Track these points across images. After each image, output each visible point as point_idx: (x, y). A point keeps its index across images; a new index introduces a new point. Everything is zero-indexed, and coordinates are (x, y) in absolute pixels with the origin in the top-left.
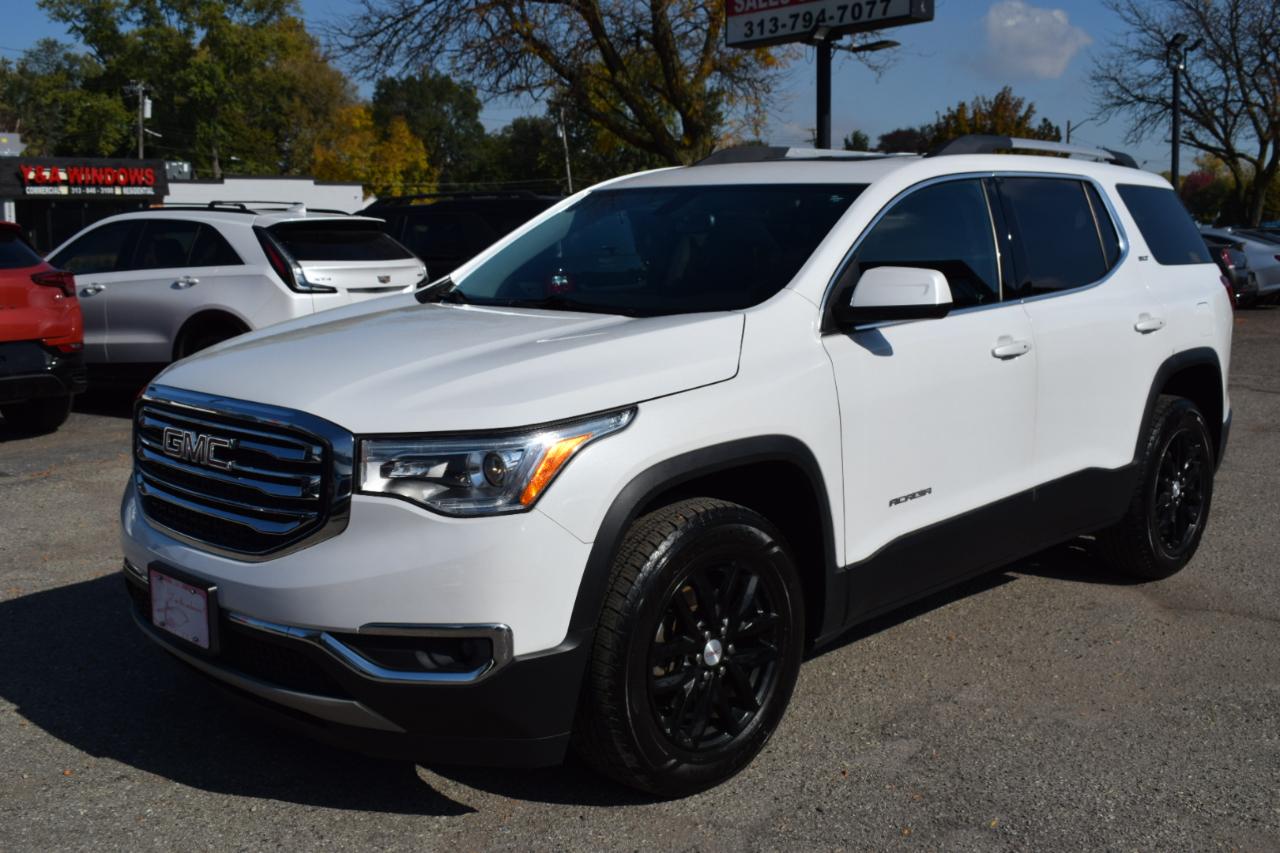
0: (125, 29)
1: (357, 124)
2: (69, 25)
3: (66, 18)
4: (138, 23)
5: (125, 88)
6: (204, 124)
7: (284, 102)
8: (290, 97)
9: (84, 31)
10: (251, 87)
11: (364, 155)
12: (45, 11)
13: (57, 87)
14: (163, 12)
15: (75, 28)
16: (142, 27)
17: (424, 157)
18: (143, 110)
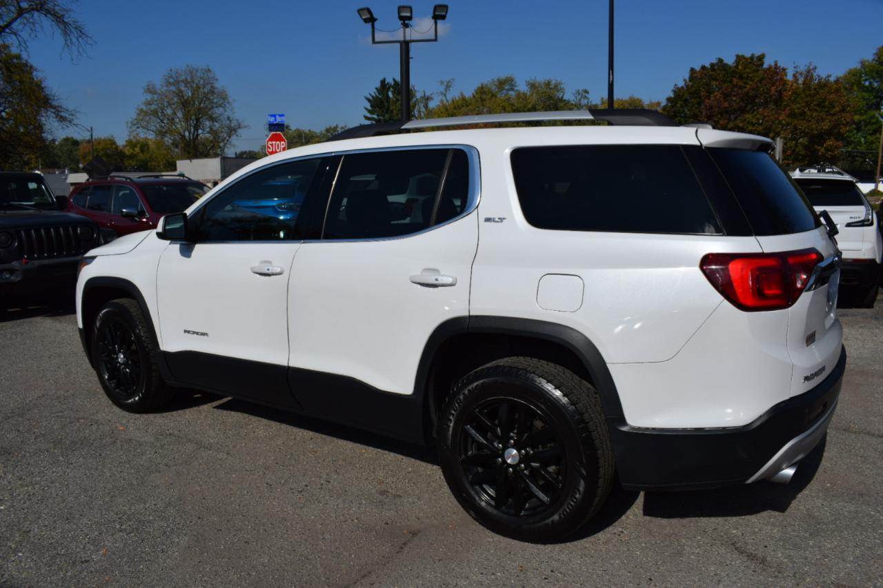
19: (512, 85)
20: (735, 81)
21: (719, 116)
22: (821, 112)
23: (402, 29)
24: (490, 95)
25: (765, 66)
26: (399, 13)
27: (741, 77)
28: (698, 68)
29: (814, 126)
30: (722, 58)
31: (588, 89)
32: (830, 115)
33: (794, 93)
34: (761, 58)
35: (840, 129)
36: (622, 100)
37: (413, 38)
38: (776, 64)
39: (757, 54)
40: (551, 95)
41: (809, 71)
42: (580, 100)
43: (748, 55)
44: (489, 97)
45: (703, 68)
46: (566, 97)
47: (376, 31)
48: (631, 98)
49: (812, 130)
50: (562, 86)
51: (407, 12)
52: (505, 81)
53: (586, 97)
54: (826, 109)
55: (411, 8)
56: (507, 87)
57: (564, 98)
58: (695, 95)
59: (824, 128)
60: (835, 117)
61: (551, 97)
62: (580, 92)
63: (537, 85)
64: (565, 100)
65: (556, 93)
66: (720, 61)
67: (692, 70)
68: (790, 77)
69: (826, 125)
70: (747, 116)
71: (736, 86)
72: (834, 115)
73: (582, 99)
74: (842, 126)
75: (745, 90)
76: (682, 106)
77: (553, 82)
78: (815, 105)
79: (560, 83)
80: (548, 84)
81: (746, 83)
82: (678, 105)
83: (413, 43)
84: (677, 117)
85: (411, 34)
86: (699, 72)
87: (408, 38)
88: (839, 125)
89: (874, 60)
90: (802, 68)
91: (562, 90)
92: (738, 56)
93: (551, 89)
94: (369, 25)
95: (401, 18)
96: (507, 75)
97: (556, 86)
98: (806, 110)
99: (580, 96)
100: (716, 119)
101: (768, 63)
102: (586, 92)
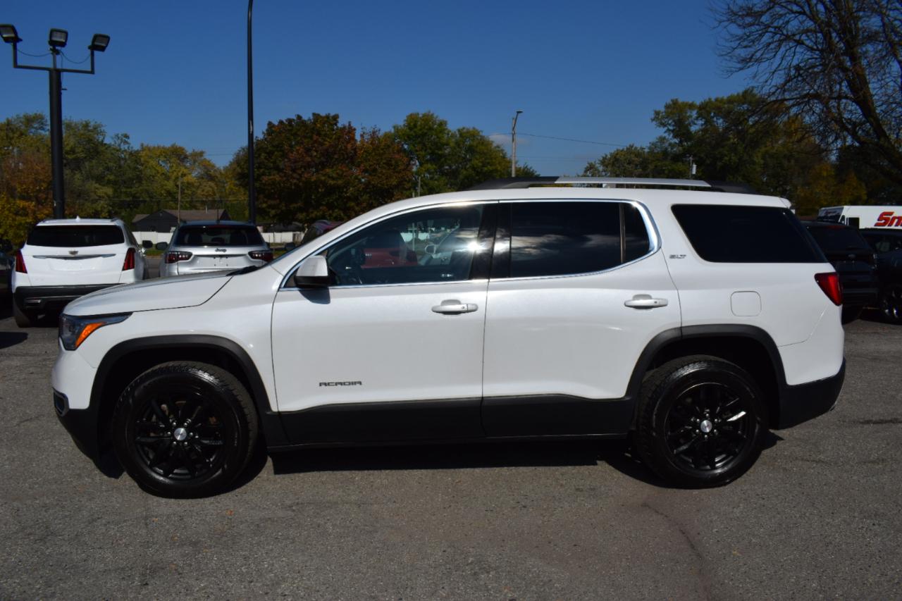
0: (693, 129)
1: (825, 174)
2: (666, 128)
3: (664, 125)
4: (702, 125)
5: (684, 159)
6: (731, 177)
7: (786, 163)
8: (789, 161)
9: (673, 131)
10: (767, 156)
11: (827, 192)
12: (654, 122)
13: (657, 160)
14: (715, 119)
15: (669, 130)
16: (704, 127)
17: (865, 192)
18: (692, 170)
19: (42, 124)
20: (315, 137)
21: (303, 170)
22: (389, 169)
23: (51, 56)
24: (18, 133)
25: (340, 125)
26: (51, 36)
27: (319, 134)
28: (276, 123)
29: (385, 182)
30: (301, 115)
31: (128, 134)
32: (397, 172)
33: (365, 151)
34: (336, 118)
35: (404, 185)
36: (163, 148)
37: (64, 67)
38: (350, 125)
39: (332, 114)
40: (91, 138)
41: (374, 133)
42: (119, 145)
43: (323, 114)
44: (16, 135)
45: (281, 122)
46: (106, 141)
47: (18, 53)
48: (173, 146)
49: (383, 185)
50: (102, 129)
51: (61, 38)
52: (34, 117)
53: (126, 142)
54: (393, 167)
55: (66, 33)
56: (36, 125)
57: (105, 142)
58: (279, 149)
59: (393, 184)
60: (400, 175)
61: (91, 140)
62: (120, 136)
63: (73, 125)
64: (105, 144)
65: (96, 136)
66: (299, 117)
67: (270, 124)
68: (358, 138)
69: (394, 182)
70: (327, 170)
71: (316, 142)
72: (399, 172)
73: (122, 144)
74: (406, 183)
75: (325, 147)
76: (265, 158)
77: (92, 124)
78: (384, 163)
79: (100, 126)
80: (86, 125)
81: (325, 140)
82: (262, 157)
83: (65, 73)
84: (261, 168)
85: (62, 63)
86: (278, 126)
87: (59, 67)
88: (402, 181)
89: (404, 125)
90: (369, 129)
91: (103, 133)
92: (314, 114)
93: (89, 131)
94: (10, 46)
95: (52, 43)
96: (35, 112)
97: (95, 128)
98: (377, 167)
99: (120, 141)
100: (300, 172)
101: (342, 122)
102: (127, 136)
